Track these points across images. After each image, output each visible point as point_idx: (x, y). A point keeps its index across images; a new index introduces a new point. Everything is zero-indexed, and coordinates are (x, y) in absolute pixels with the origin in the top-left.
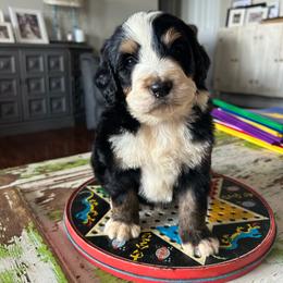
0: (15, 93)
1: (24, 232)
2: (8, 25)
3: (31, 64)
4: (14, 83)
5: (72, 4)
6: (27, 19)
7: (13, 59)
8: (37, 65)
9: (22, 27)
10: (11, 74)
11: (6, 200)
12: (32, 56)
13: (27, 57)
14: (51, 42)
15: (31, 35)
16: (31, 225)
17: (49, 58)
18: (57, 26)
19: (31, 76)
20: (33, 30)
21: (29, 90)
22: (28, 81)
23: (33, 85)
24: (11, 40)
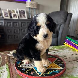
0: (18, 32)
1: (5, 65)
2: (17, 14)
3: (23, 25)
4: (18, 30)
5: (34, 7)
6: (22, 12)
7: (18, 23)
8: (24, 25)
9: (20, 14)
10: (17, 27)
11: (5, 58)
12: (23, 23)
13: (21, 23)
14: (28, 19)
15: (23, 17)
16: (7, 64)
17: (27, 23)
18: (30, 14)
19: (22, 28)
20: (23, 15)
21: (22, 32)
22: (22, 29)
23: (23, 31)
24: (18, 18)
